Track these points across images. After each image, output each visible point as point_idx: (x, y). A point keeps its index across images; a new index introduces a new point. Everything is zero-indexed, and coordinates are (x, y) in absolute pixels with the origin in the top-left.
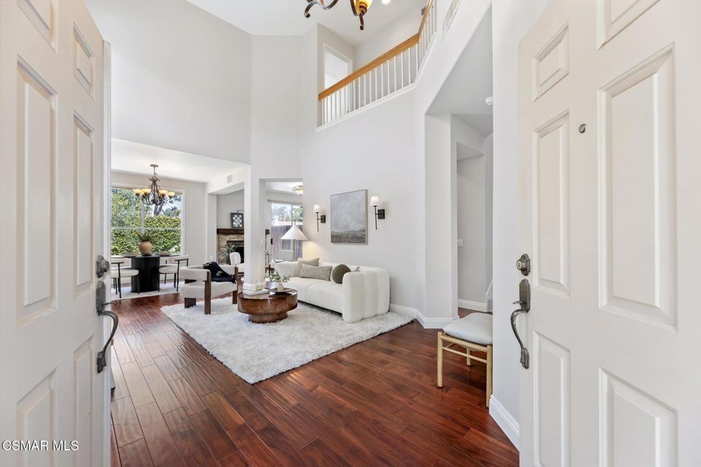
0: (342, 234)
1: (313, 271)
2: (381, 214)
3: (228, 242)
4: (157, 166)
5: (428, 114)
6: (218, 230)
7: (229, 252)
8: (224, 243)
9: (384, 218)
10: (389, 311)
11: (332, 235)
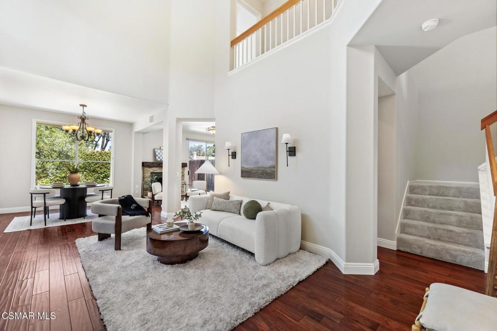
0: (252, 170)
1: (225, 204)
2: (292, 151)
3: (152, 173)
4: (86, 106)
5: (351, 45)
6: (143, 163)
7: (152, 181)
8: (148, 174)
9: (295, 155)
10: (300, 249)
11: (241, 170)
